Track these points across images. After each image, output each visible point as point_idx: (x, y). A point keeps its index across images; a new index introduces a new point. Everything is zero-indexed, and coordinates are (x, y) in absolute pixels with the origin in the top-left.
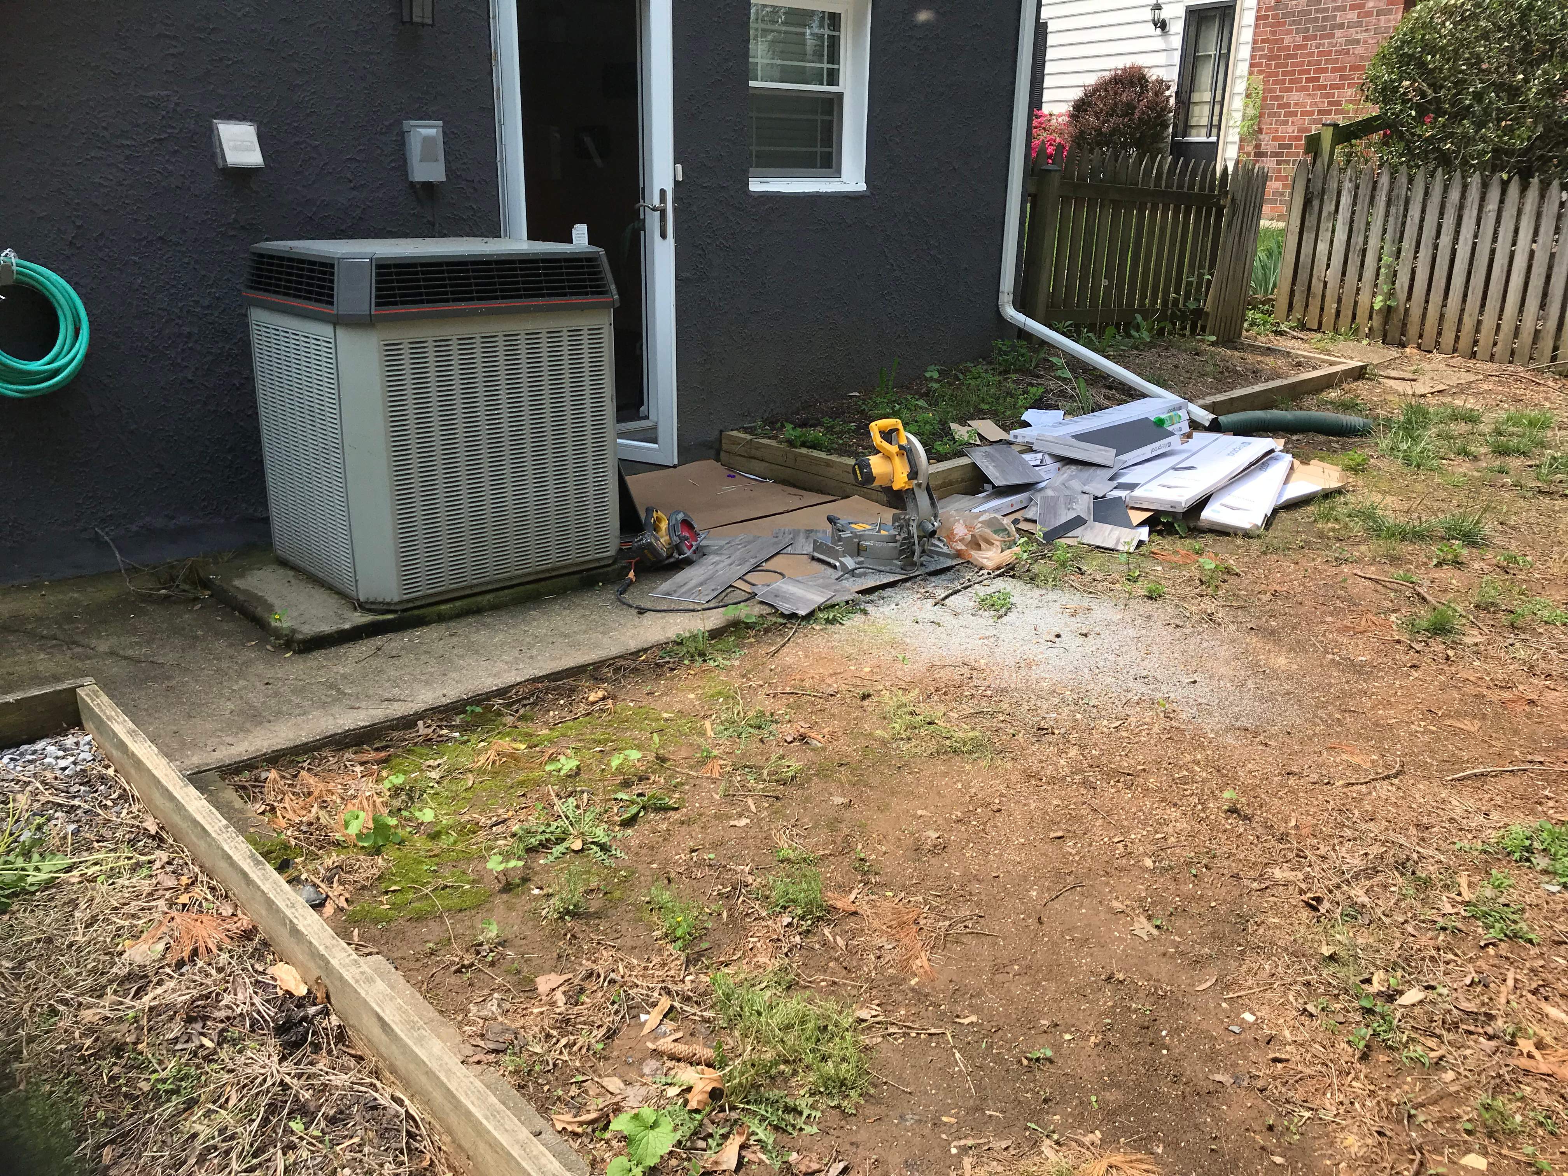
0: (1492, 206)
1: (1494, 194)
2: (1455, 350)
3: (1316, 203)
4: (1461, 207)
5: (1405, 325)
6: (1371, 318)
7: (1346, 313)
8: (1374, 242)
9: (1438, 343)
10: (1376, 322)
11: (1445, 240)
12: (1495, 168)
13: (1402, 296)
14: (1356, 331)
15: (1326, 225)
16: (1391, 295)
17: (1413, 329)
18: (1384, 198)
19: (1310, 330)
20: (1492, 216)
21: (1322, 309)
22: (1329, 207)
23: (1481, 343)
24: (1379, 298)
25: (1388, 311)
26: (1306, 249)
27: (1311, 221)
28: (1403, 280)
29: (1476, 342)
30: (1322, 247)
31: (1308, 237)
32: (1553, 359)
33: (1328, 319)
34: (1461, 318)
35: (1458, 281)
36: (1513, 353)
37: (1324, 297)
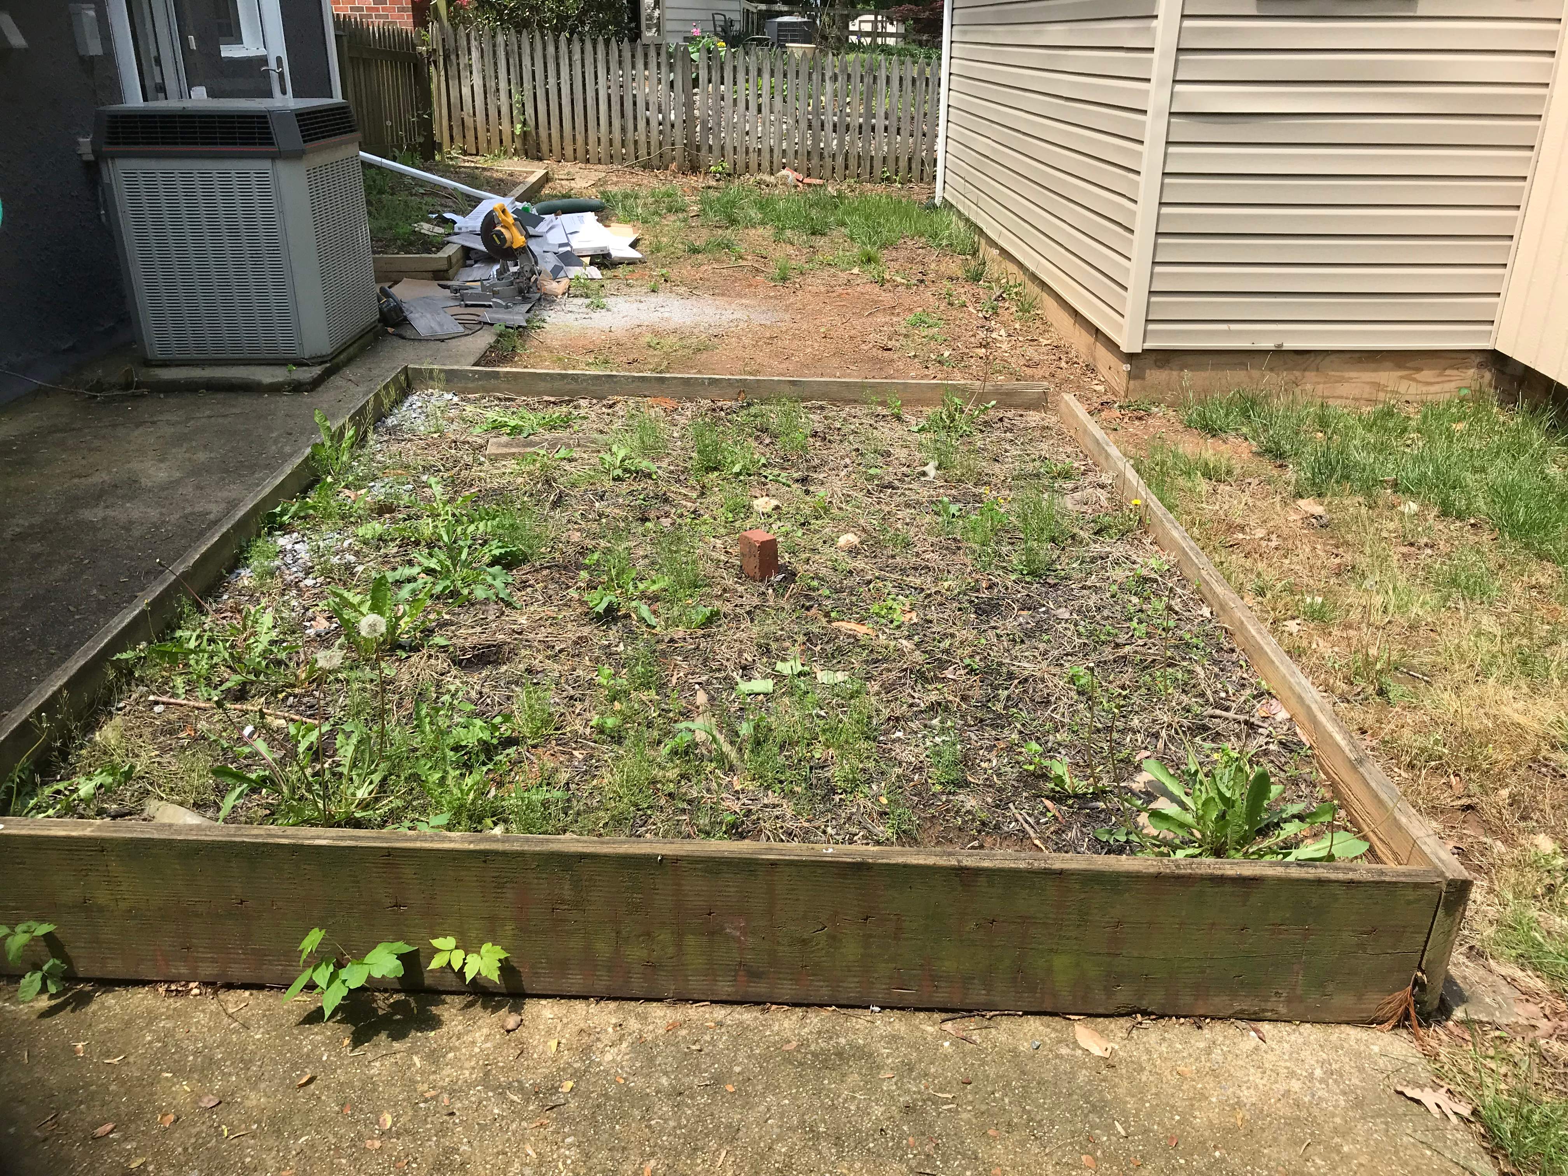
0: (577, 56)
2: (575, 159)
3: (453, 57)
4: (557, 58)
5: (538, 144)
6: (513, 141)
7: (495, 140)
8: (503, 85)
9: (563, 155)
10: (518, 144)
11: (552, 80)
12: (557, 30)
13: (532, 123)
14: (505, 152)
15: (464, 74)
16: (524, 123)
17: (545, 147)
18: (503, 53)
19: (471, 155)
20: (579, 63)
21: (476, 138)
22: (463, 61)
23: (591, 151)
24: (519, 126)
25: (525, 134)
26: (454, 93)
27: (453, 71)
28: (530, 110)
29: (587, 152)
30: (466, 91)
31: (454, 84)
32: (637, 158)
33: (483, 145)
34: (574, 136)
35: (566, 110)
36: (611, 157)
37: (475, 129)
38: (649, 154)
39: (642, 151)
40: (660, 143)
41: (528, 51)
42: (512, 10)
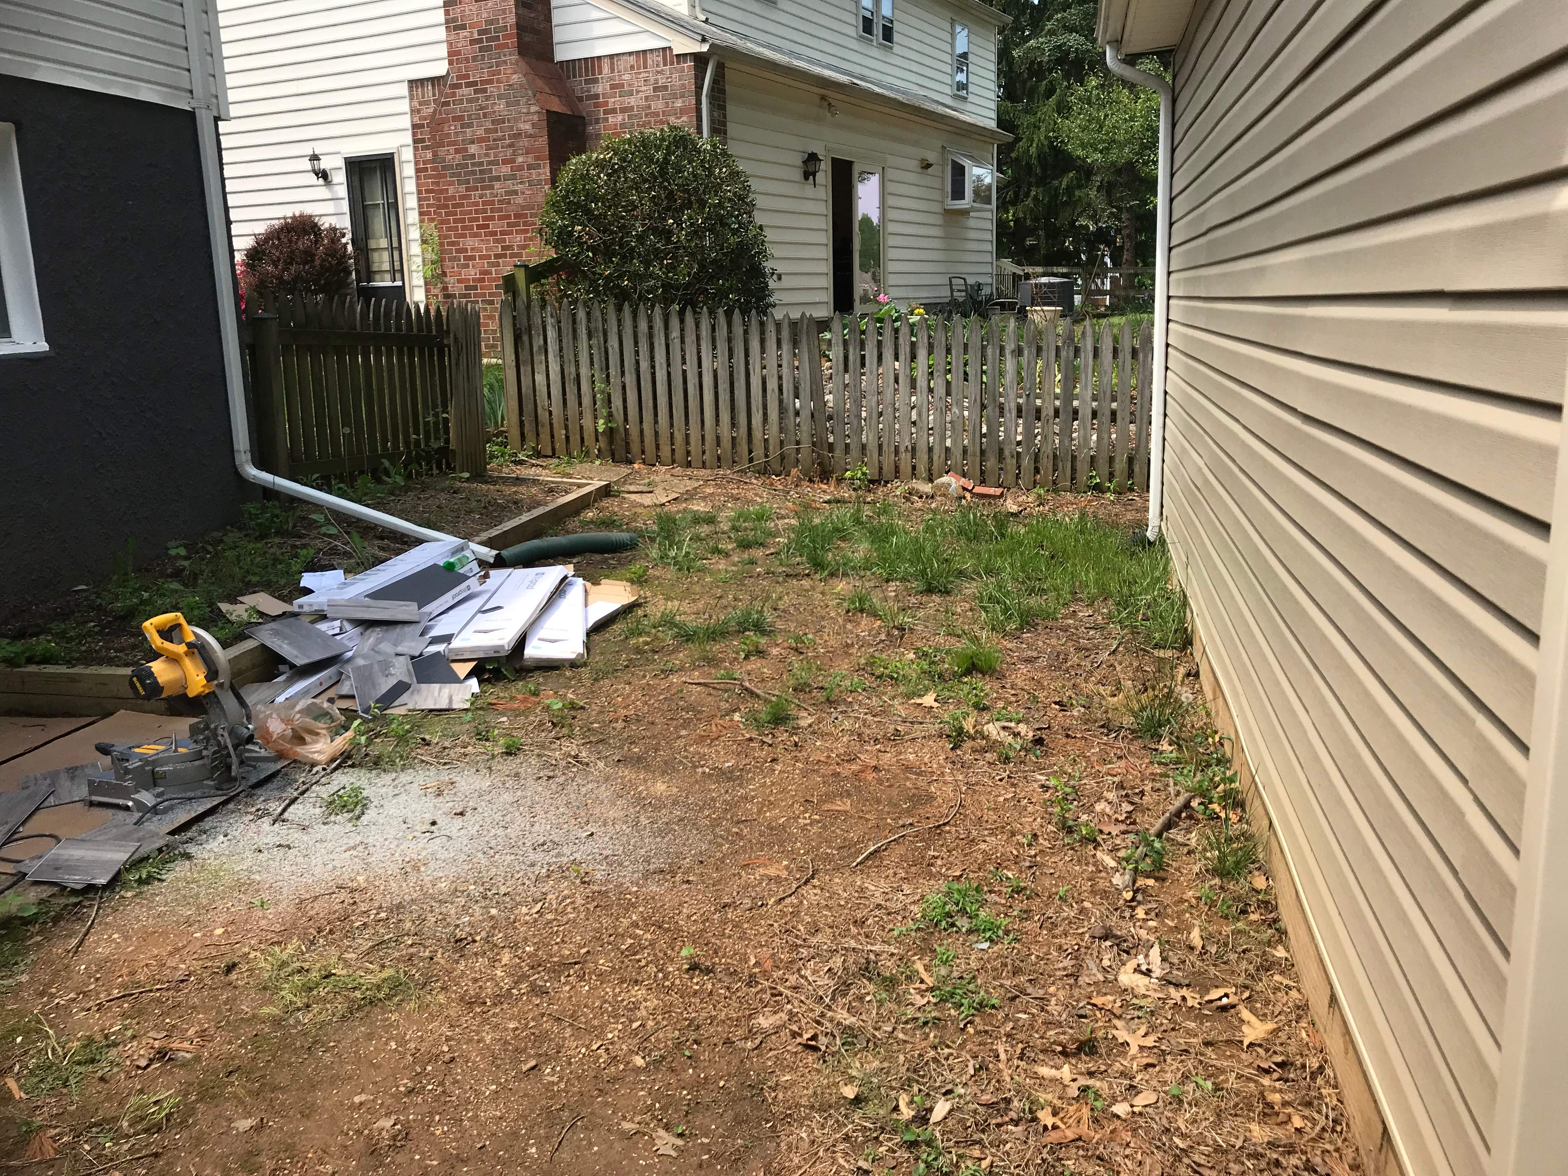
0: (675, 334)
1: (675, 323)
2: (673, 462)
3: (525, 338)
4: (651, 336)
5: (627, 444)
6: (597, 440)
7: (575, 439)
8: (584, 371)
9: (658, 457)
10: (603, 443)
11: (644, 365)
12: (667, 302)
13: (619, 416)
14: (587, 454)
15: (539, 358)
16: (610, 417)
17: (635, 447)
18: (584, 331)
19: (546, 457)
20: (677, 341)
21: (552, 436)
22: (538, 342)
23: (693, 453)
24: (601, 421)
25: (611, 432)
26: (526, 381)
27: (524, 355)
28: (617, 402)
29: (688, 453)
30: (540, 378)
31: (525, 370)
32: (751, 460)
33: (560, 445)
34: (672, 434)
35: (662, 400)
36: (719, 459)
37: (551, 425)
38: (767, 456)
39: (758, 451)
40: (782, 442)
41: (615, 329)
42: (608, 279)
